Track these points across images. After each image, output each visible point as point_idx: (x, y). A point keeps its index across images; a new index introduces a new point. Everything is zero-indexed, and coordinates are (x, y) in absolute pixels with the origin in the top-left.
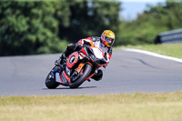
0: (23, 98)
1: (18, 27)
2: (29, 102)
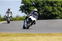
0: (50, 34)
1: (49, 10)
2: (52, 35)
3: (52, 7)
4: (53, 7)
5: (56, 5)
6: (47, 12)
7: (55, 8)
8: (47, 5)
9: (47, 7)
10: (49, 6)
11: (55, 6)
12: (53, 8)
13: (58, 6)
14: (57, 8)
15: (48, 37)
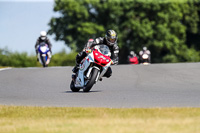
3: (153, 23)
4: (157, 23)
5: (166, 16)
6: (137, 40)
7: (163, 28)
8: (137, 16)
9: (136, 23)
10: (144, 21)
11: (163, 21)
12: (154, 27)
13: (171, 21)
14: (169, 27)
15: (141, 121)
